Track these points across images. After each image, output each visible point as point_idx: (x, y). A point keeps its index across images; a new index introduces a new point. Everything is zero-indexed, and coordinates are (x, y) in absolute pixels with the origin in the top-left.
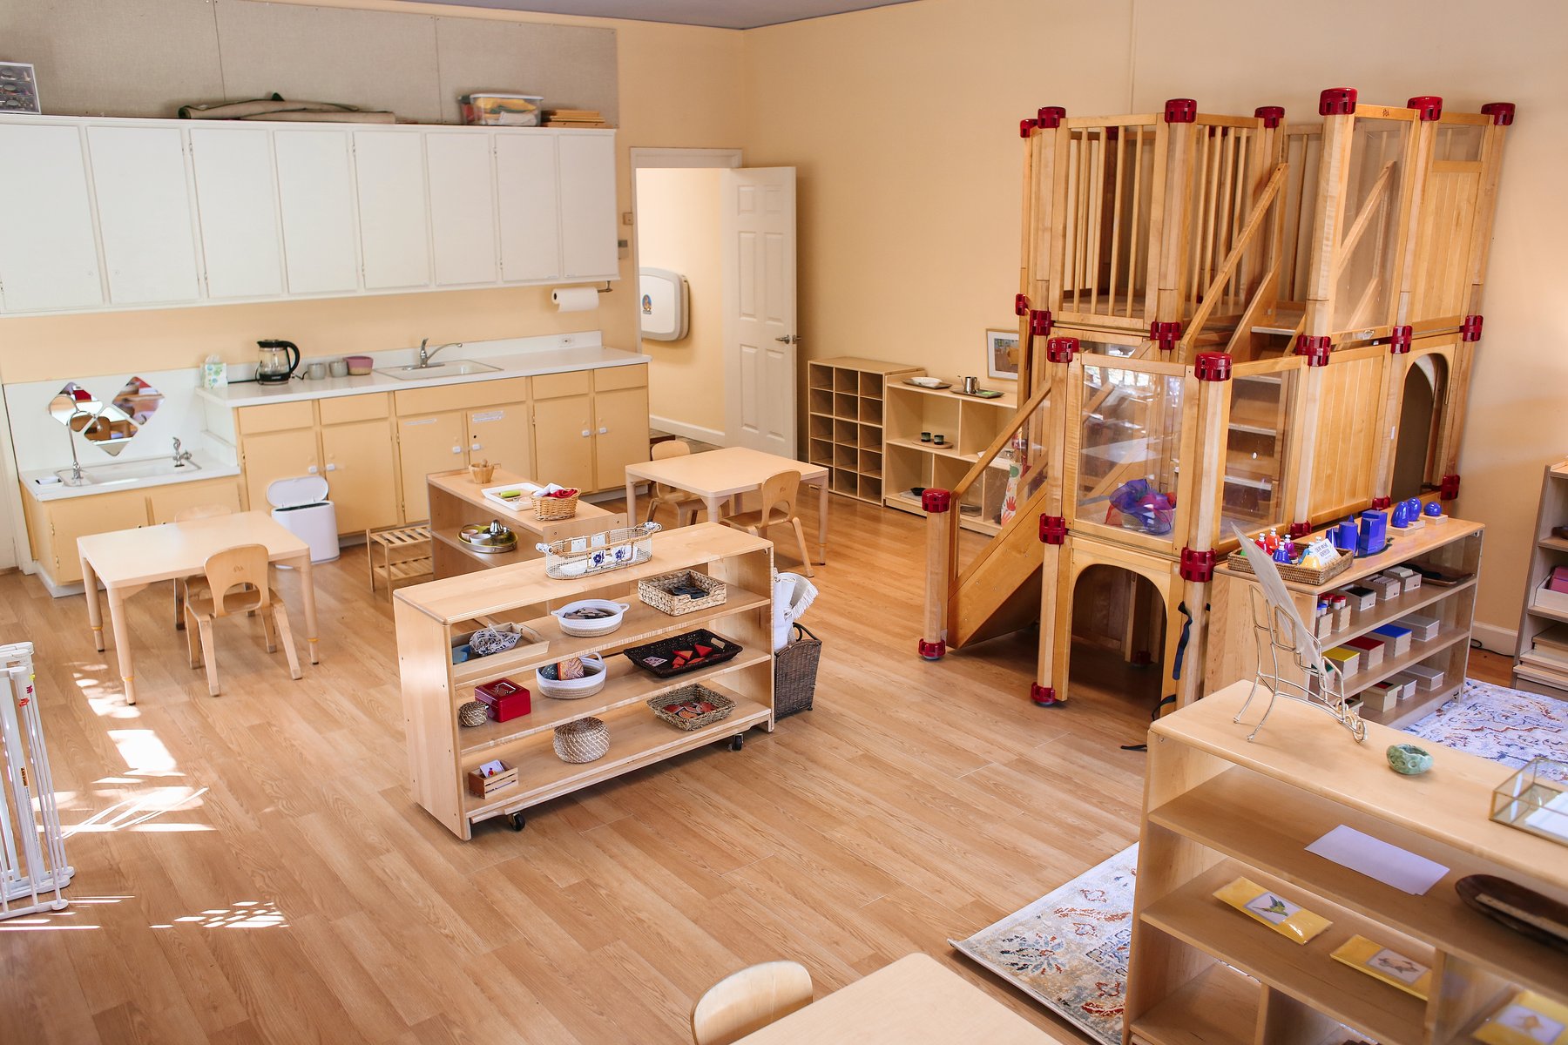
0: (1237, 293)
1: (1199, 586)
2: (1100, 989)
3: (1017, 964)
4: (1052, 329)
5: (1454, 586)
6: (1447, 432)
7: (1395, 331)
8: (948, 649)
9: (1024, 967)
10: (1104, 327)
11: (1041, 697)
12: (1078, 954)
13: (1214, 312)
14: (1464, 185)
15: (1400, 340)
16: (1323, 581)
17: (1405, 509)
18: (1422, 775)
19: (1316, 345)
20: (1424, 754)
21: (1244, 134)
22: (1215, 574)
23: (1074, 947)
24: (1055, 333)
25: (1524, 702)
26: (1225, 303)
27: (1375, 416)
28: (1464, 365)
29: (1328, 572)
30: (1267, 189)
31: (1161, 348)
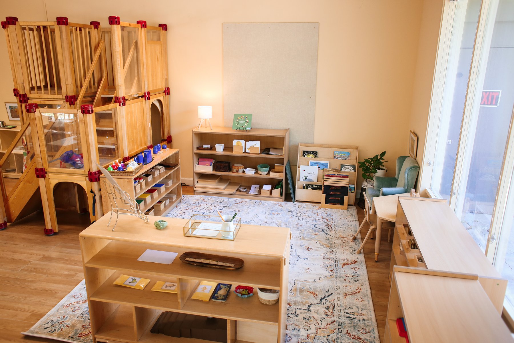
0: (94, 84)
1: (96, 183)
2: (84, 327)
3: (51, 331)
4: (28, 101)
5: (174, 169)
6: (165, 123)
7: (145, 93)
8: (8, 224)
9: (55, 330)
10: (48, 99)
11: (49, 233)
12: (74, 319)
13: (87, 91)
14: (157, 48)
15: (147, 96)
16: (134, 174)
17: (156, 148)
18: (165, 228)
19: (121, 100)
20: (165, 222)
21: (87, 30)
22: (100, 178)
23: (72, 317)
24: (30, 102)
25: (198, 198)
26: (90, 87)
27: (143, 120)
28: (167, 102)
29: (135, 171)
30: (98, 49)
31: (70, 104)
